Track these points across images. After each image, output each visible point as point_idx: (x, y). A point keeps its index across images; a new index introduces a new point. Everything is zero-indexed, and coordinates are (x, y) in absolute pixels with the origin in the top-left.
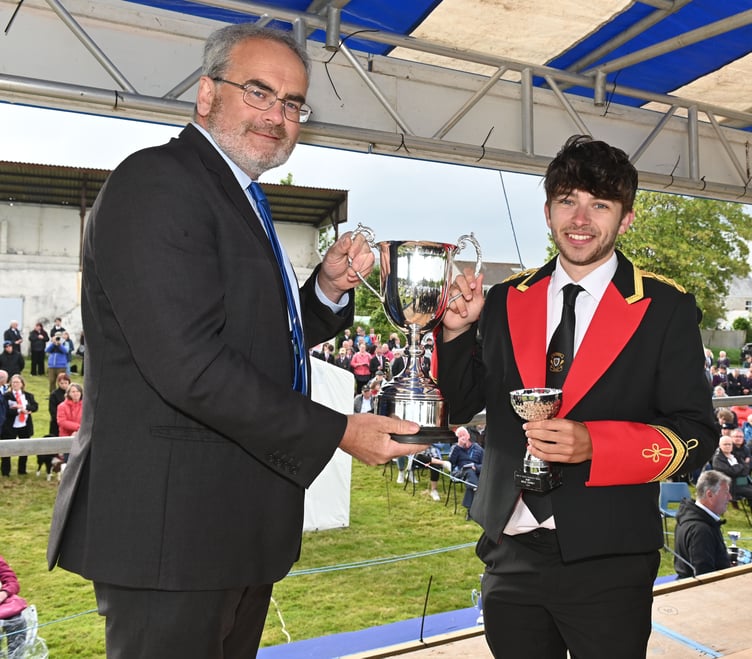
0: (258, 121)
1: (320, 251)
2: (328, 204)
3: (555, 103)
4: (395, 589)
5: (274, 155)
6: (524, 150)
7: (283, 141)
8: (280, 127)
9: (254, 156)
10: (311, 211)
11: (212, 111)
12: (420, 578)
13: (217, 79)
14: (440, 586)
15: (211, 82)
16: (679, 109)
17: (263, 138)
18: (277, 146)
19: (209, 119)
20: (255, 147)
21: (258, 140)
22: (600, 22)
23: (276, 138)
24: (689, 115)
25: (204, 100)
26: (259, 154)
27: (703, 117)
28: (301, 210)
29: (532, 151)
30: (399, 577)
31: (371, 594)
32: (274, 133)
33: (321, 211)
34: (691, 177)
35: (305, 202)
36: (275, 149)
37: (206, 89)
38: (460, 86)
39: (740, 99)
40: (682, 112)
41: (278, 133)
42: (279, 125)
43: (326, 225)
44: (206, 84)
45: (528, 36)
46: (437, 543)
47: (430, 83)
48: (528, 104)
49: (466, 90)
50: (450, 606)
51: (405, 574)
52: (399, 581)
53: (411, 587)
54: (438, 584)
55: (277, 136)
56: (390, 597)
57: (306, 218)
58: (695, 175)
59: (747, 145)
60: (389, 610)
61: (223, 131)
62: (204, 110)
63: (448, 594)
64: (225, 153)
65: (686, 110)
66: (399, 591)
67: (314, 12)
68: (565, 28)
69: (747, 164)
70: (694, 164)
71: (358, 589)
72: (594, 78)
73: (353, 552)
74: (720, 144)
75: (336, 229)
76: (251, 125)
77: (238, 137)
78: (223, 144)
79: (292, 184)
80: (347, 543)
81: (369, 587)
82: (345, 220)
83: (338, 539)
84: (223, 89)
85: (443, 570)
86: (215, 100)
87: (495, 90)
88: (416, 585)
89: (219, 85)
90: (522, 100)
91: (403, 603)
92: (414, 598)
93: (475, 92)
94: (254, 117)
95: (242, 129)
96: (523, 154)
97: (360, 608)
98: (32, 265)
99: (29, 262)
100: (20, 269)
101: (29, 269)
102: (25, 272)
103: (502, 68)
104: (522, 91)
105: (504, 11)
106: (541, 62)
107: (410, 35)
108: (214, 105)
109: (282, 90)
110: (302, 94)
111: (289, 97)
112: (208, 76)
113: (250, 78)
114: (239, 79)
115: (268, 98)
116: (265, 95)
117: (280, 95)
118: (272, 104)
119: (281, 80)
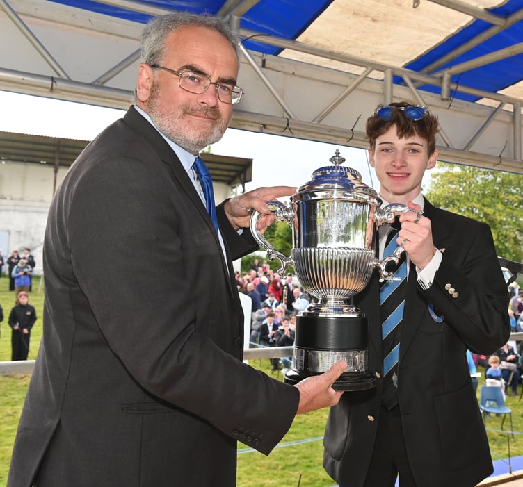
0: (194, 104)
2: (239, 168)
4: (278, 465)
5: (211, 134)
7: (218, 121)
9: (192, 136)
10: (225, 173)
11: (151, 97)
12: (297, 456)
13: (154, 66)
14: (311, 464)
15: (149, 69)
16: (507, 105)
17: (200, 119)
19: (149, 104)
24: (514, 110)
25: (143, 86)
26: (199, 133)
30: (281, 456)
31: (259, 468)
32: (210, 115)
33: (232, 174)
34: (515, 158)
35: (221, 166)
36: (212, 129)
37: (145, 75)
38: (335, 82)
40: (509, 107)
41: (213, 114)
42: (214, 108)
43: (236, 183)
44: (145, 71)
45: (390, 43)
48: (389, 97)
49: (340, 85)
50: (319, 480)
51: (285, 453)
52: (281, 458)
53: (289, 463)
54: (311, 461)
56: (273, 471)
57: (222, 178)
60: (271, 482)
62: (144, 95)
63: (317, 470)
65: (512, 106)
66: (280, 467)
71: (248, 464)
72: (441, 78)
75: (243, 187)
76: (187, 108)
77: (176, 120)
79: (211, 152)
81: (258, 463)
82: (250, 181)
85: (314, 450)
87: (364, 85)
88: (293, 462)
90: (384, 94)
91: (283, 476)
92: (291, 473)
93: (347, 87)
94: (190, 101)
97: (250, 480)
98: (16, 208)
99: (15, 206)
100: (8, 210)
101: (14, 210)
102: (11, 212)
103: (370, 69)
104: (384, 87)
105: (371, 23)
106: (398, 64)
107: (296, 40)
108: (152, 91)
109: (215, 74)
110: (234, 77)
111: (222, 80)
112: (147, 63)
113: (184, 64)
114: (175, 66)
115: (202, 83)
116: (199, 81)
117: (214, 79)
118: (207, 88)
119: (214, 64)
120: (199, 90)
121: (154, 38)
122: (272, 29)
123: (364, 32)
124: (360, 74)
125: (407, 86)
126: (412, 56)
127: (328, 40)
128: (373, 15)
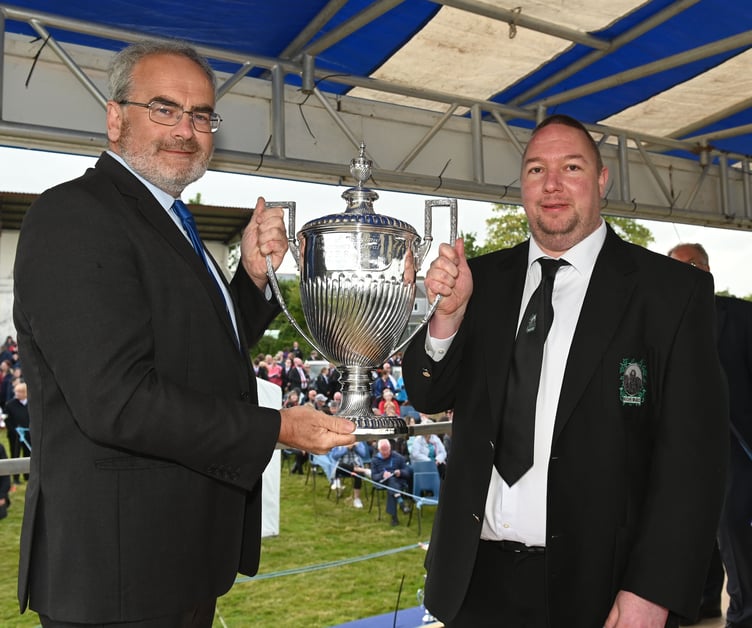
0: (168, 138)
1: (230, 267)
2: (238, 222)
3: (501, 135)
4: (330, 594)
5: (190, 170)
6: (475, 179)
7: (197, 154)
8: (192, 142)
9: (169, 174)
10: (221, 229)
11: (122, 135)
12: (353, 582)
13: (122, 103)
14: (373, 590)
15: (118, 106)
16: (611, 137)
17: (176, 155)
18: (192, 160)
19: (120, 143)
20: (169, 165)
21: (171, 157)
22: (542, 62)
23: (189, 153)
24: (619, 143)
25: (113, 125)
26: (174, 171)
27: (631, 144)
28: (211, 228)
29: (483, 180)
30: (333, 582)
31: (308, 598)
32: (186, 148)
33: (230, 229)
34: (622, 199)
35: (215, 220)
36: (190, 164)
37: (114, 114)
38: (417, 122)
39: (663, 126)
40: (613, 140)
42: (190, 140)
43: (234, 242)
44: (113, 109)
45: (477, 75)
46: (365, 548)
47: (391, 120)
48: (478, 138)
49: (423, 126)
50: (384, 608)
51: (338, 579)
52: (333, 585)
53: (345, 590)
54: (371, 587)
55: (190, 151)
56: (326, 601)
57: (216, 236)
58: (626, 198)
59: (670, 168)
60: (326, 613)
61: (135, 154)
62: (114, 135)
63: (381, 597)
64: (141, 176)
65: (616, 138)
66: (334, 596)
67: (287, 58)
68: (512, 67)
69: (671, 186)
70: (625, 188)
71: (294, 595)
72: (536, 111)
73: (286, 559)
74: (647, 169)
76: (161, 143)
77: (150, 157)
78: (137, 167)
79: (200, 203)
80: (280, 550)
81: (305, 591)
83: (269, 546)
84: (129, 112)
85: (373, 574)
86: (123, 124)
87: (450, 124)
88: (349, 589)
89: (125, 108)
90: (472, 133)
91: (339, 606)
92: (349, 601)
93: (431, 127)
94: (163, 135)
95: (153, 149)
96: (474, 182)
97: (299, 612)
103: (455, 105)
104: (472, 125)
105: (458, 54)
106: (484, 97)
107: (371, 76)
108: (123, 130)
109: (188, 103)
110: (208, 103)
111: (196, 109)
112: (115, 100)
113: (154, 96)
115: (175, 114)
116: (171, 112)
117: (187, 108)
118: (179, 118)
119: (185, 92)
120: (172, 121)
122: (343, 66)
123: (449, 64)
124: (445, 111)
125: (497, 122)
126: (500, 87)
127: (406, 75)
128: (460, 46)
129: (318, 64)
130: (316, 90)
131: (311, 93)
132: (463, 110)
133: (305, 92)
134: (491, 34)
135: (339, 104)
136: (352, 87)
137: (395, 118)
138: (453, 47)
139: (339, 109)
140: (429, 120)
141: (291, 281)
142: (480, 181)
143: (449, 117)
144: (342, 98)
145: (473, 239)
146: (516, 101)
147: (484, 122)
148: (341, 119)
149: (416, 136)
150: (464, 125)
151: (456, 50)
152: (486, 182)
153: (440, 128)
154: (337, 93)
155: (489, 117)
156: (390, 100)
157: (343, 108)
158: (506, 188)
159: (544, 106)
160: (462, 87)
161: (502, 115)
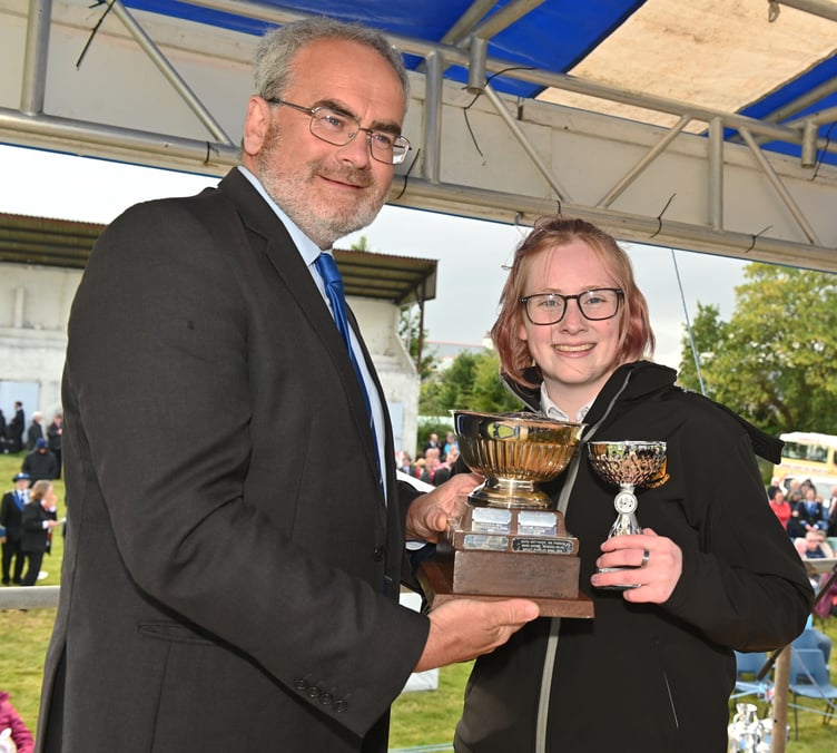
0: (331, 161)
1: (401, 334)
2: (413, 276)
3: (751, 163)
5: (354, 212)
6: (710, 224)
7: (368, 190)
8: (364, 170)
9: (324, 213)
10: (392, 284)
11: (265, 147)
13: (273, 101)
15: (264, 105)
17: (337, 187)
18: (359, 198)
19: (260, 159)
20: (327, 200)
21: (330, 189)
22: (814, 60)
23: (358, 187)
25: (253, 131)
28: (380, 283)
29: (721, 226)
32: (354, 180)
33: (403, 285)
35: (384, 273)
36: (356, 204)
37: (257, 115)
38: (632, 140)
41: (360, 179)
42: (362, 169)
43: (409, 301)
44: (257, 109)
45: (720, 76)
47: (594, 136)
48: (717, 168)
49: (638, 145)
55: (359, 184)
57: (385, 293)
61: (280, 176)
62: (253, 145)
67: (451, 43)
68: (770, 66)
72: (801, 131)
73: (443, 723)
75: (422, 308)
76: (320, 167)
77: (302, 183)
78: (279, 195)
79: (366, 250)
80: (434, 710)
82: (433, 297)
83: (424, 704)
84: (281, 115)
86: (270, 130)
87: (677, 145)
89: (276, 109)
90: (708, 159)
93: (650, 148)
94: (325, 155)
95: (307, 173)
96: (709, 228)
98: (51, 343)
99: (48, 339)
100: (37, 347)
101: (48, 347)
102: (43, 351)
103: (686, 117)
104: (709, 147)
105: (693, 44)
106: (731, 109)
107: (569, 73)
108: (268, 138)
109: (368, 116)
110: (396, 121)
111: (379, 127)
112: (261, 96)
113: (321, 98)
114: (305, 100)
115: (346, 128)
116: (343, 124)
117: (365, 124)
118: (352, 136)
119: (367, 101)
120: (341, 138)
121: (274, 56)
122: (531, 58)
123: (679, 59)
124: (670, 127)
125: (747, 145)
126: (753, 96)
127: (620, 73)
128: (695, 33)
129: (491, 53)
130: (488, 89)
131: (479, 92)
132: (697, 127)
133: (471, 90)
134: (742, 15)
135: (521, 110)
136: (543, 88)
137: (598, 132)
138: (685, 34)
139: (520, 117)
140: (646, 138)
141: (479, 356)
142: (717, 228)
143: (676, 135)
144: (527, 102)
145: (716, 313)
146: (774, 117)
147: (726, 143)
148: (522, 132)
149: (628, 160)
150: (698, 148)
151: (690, 38)
152: (726, 228)
153: (663, 149)
154: (519, 96)
155: (735, 138)
156: (595, 109)
157: (526, 115)
158: (754, 237)
159: (814, 123)
160: (697, 92)
161: (754, 135)
